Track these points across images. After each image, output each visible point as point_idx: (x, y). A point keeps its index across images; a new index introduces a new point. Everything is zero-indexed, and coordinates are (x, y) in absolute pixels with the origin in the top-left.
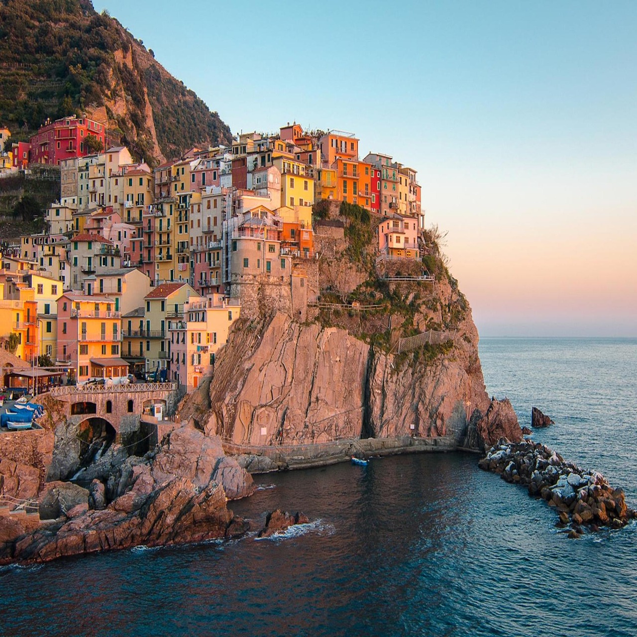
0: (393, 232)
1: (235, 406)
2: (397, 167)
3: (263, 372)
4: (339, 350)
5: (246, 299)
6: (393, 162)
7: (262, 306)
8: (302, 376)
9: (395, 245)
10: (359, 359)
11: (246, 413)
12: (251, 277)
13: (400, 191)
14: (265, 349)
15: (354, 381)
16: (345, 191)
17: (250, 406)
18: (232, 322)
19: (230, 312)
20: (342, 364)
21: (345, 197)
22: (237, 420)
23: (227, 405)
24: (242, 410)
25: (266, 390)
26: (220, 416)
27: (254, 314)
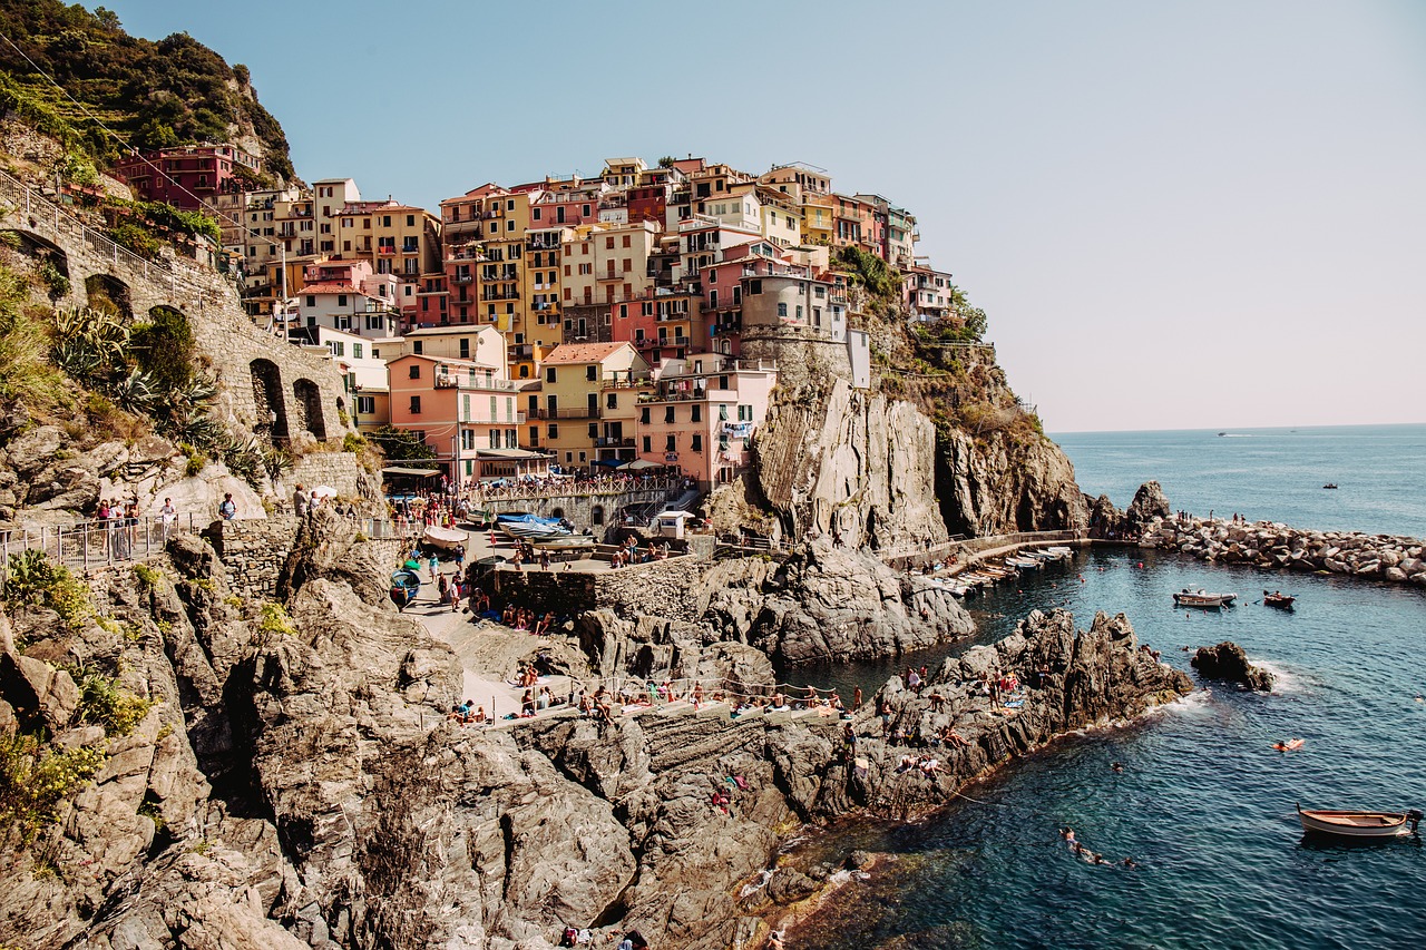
0: (923, 289)
1: (811, 506)
3: (834, 458)
4: (910, 430)
5: (786, 360)
7: (812, 369)
8: (878, 463)
9: (928, 304)
10: (929, 442)
11: (825, 515)
14: (831, 426)
16: (843, 236)
17: (828, 505)
20: (915, 448)
23: (797, 506)
24: (820, 511)
25: (841, 483)
26: (787, 522)
27: (800, 381)
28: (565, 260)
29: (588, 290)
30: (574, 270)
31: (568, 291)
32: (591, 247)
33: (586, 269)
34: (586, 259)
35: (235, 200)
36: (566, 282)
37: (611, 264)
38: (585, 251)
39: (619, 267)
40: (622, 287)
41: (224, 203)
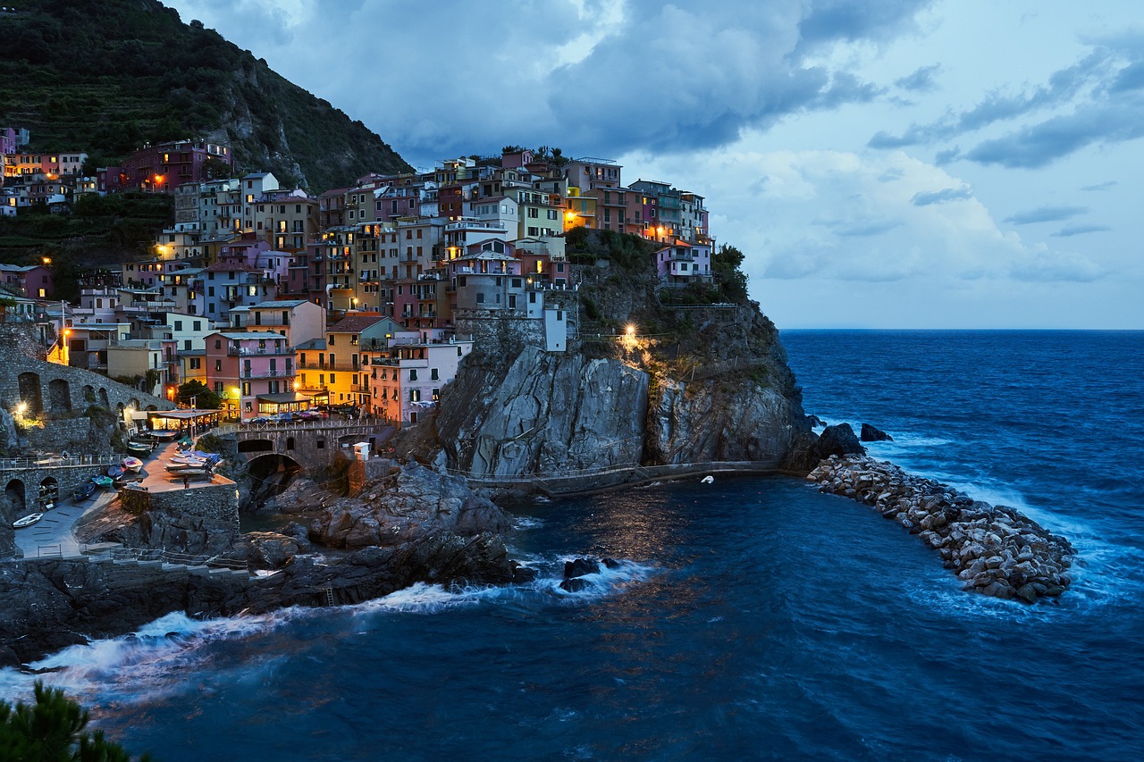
0: (677, 260)
1: (473, 442)
2: (676, 194)
3: (509, 406)
4: (610, 380)
5: (481, 334)
6: (671, 188)
7: (503, 340)
8: (561, 407)
9: (680, 272)
10: (637, 388)
11: (488, 448)
12: (488, 312)
13: (683, 217)
14: (511, 382)
15: (631, 410)
16: (607, 219)
17: (493, 441)
18: (462, 357)
19: (459, 348)
20: (615, 394)
21: (607, 226)
22: (476, 455)
23: (461, 441)
24: (483, 445)
25: (514, 424)
26: (451, 452)
27: (492, 349)
28: (382, 246)
29: (395, 267)
30: (387, 254)
31: (383, 268)
32: (397, 237)
33: (395, 252)
34: (395, 246)
35: (194, 190)
36: (383, 262)
37: (410, 249)
38: (394, 240)
39: (415, 252)
40: (416, 267)
41: (187, 191)
